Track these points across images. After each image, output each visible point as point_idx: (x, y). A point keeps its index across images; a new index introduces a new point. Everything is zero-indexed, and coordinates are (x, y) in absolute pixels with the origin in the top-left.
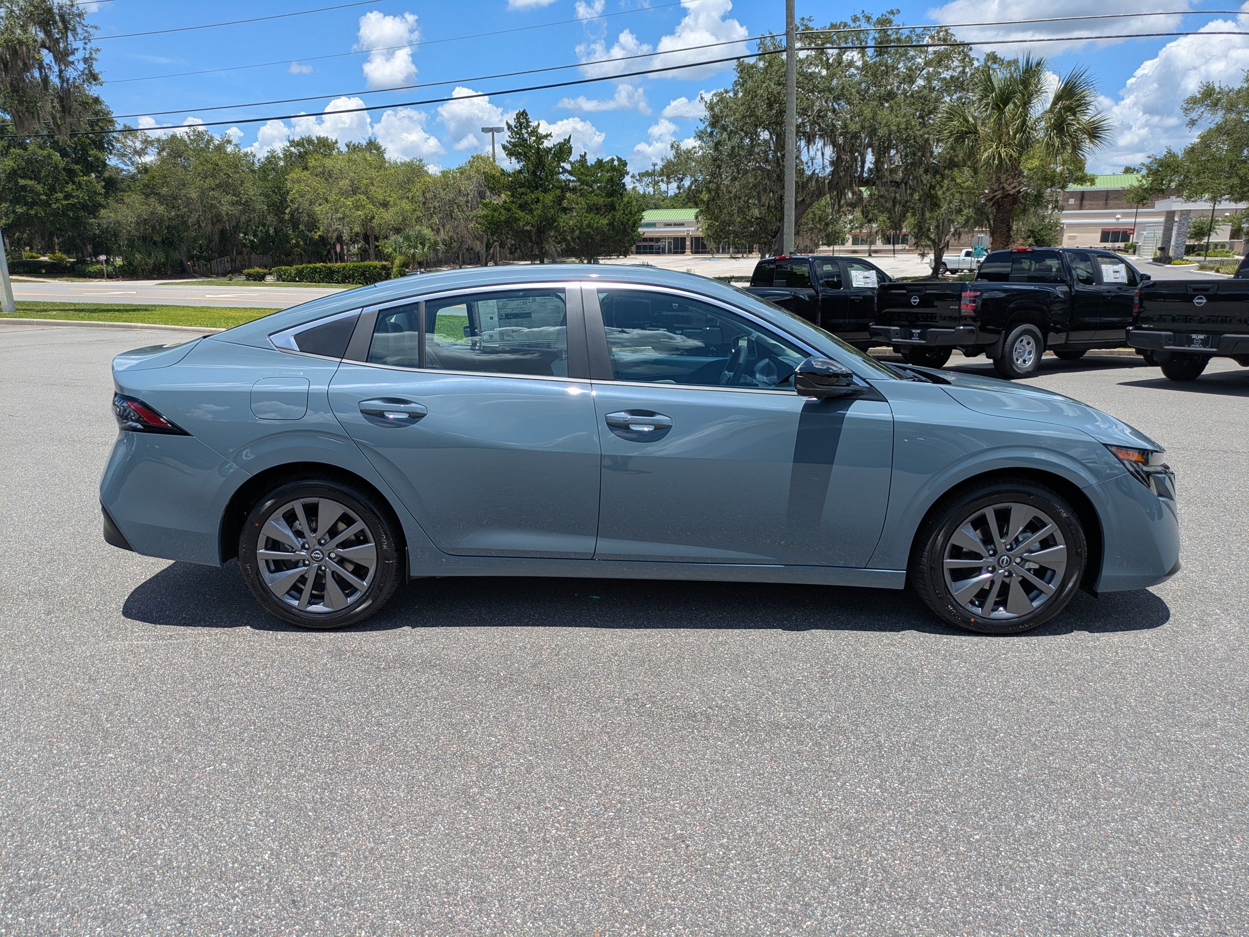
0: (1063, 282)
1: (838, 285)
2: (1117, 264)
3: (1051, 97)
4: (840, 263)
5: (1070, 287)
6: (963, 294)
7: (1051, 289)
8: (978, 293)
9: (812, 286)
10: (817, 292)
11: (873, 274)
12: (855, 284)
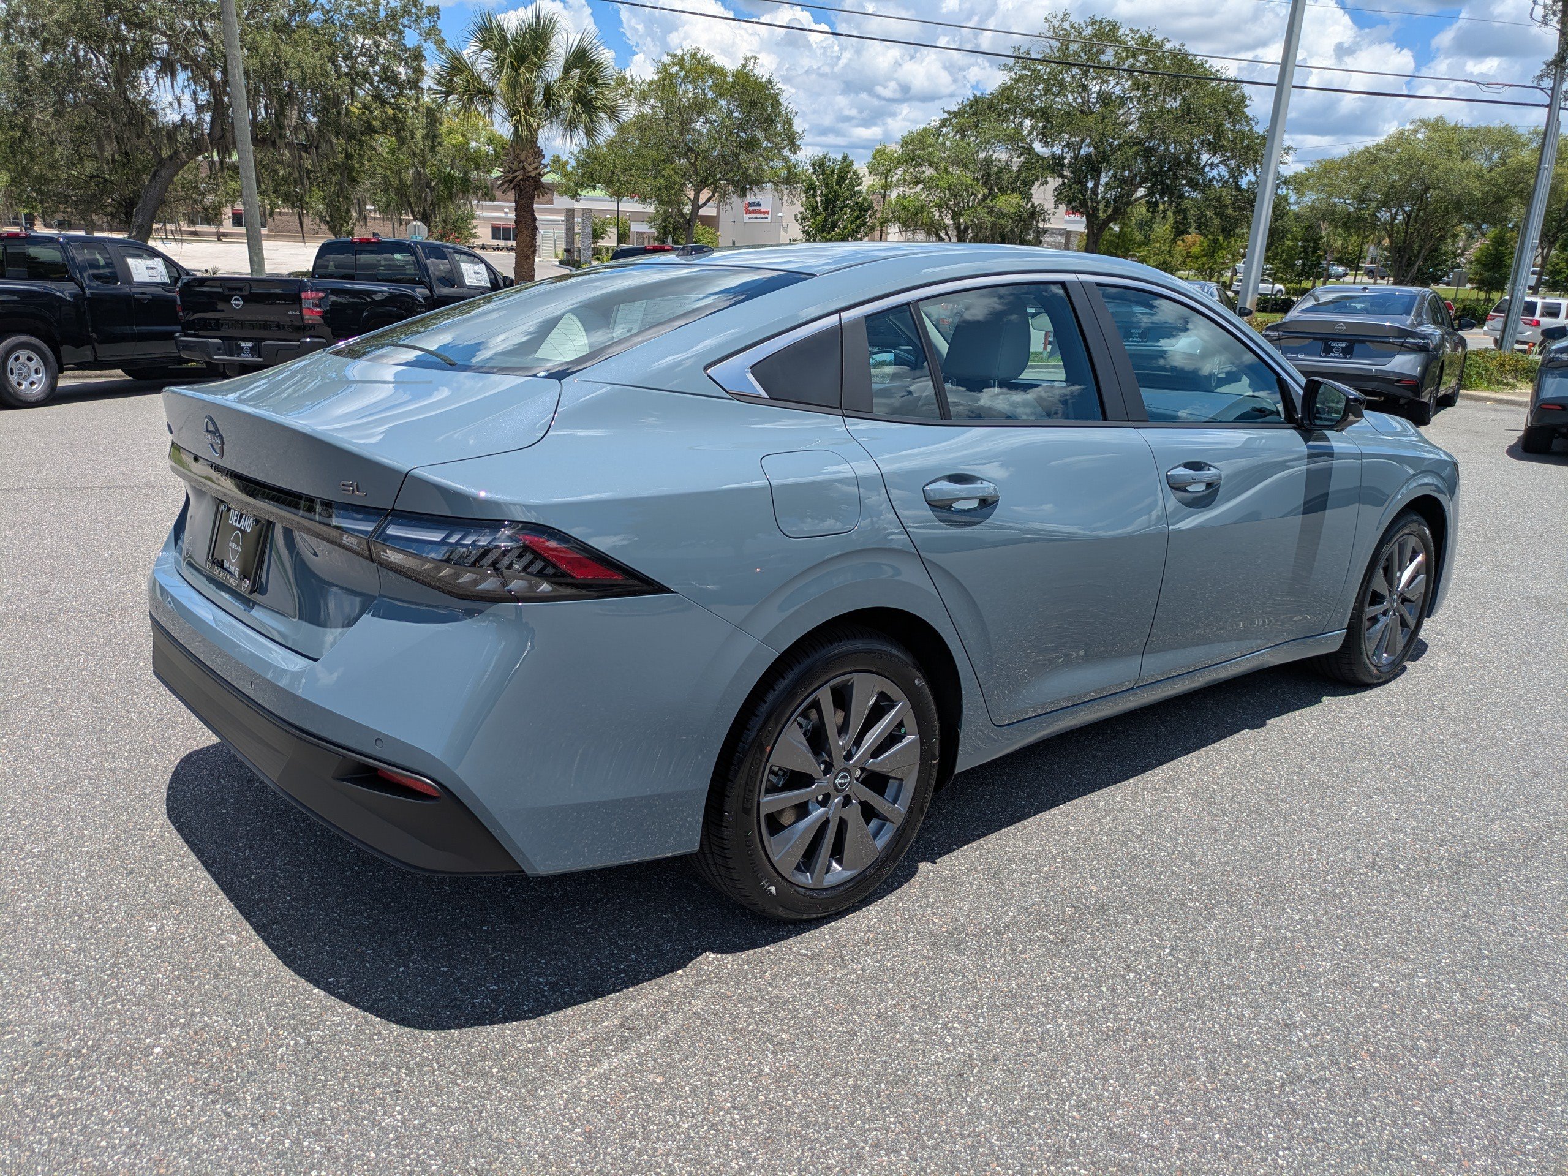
0: (421, 283)
1: (112, 278)
2: (478, 263)
3: (561, 61)
4: (109, 247)
5: (431, 291)
6: (303, 295)
7: (409, 291)
8: (321, 295)
9: (71, 279)
10: (83, 289)
11: (158, 263)
12: (137, 278)
